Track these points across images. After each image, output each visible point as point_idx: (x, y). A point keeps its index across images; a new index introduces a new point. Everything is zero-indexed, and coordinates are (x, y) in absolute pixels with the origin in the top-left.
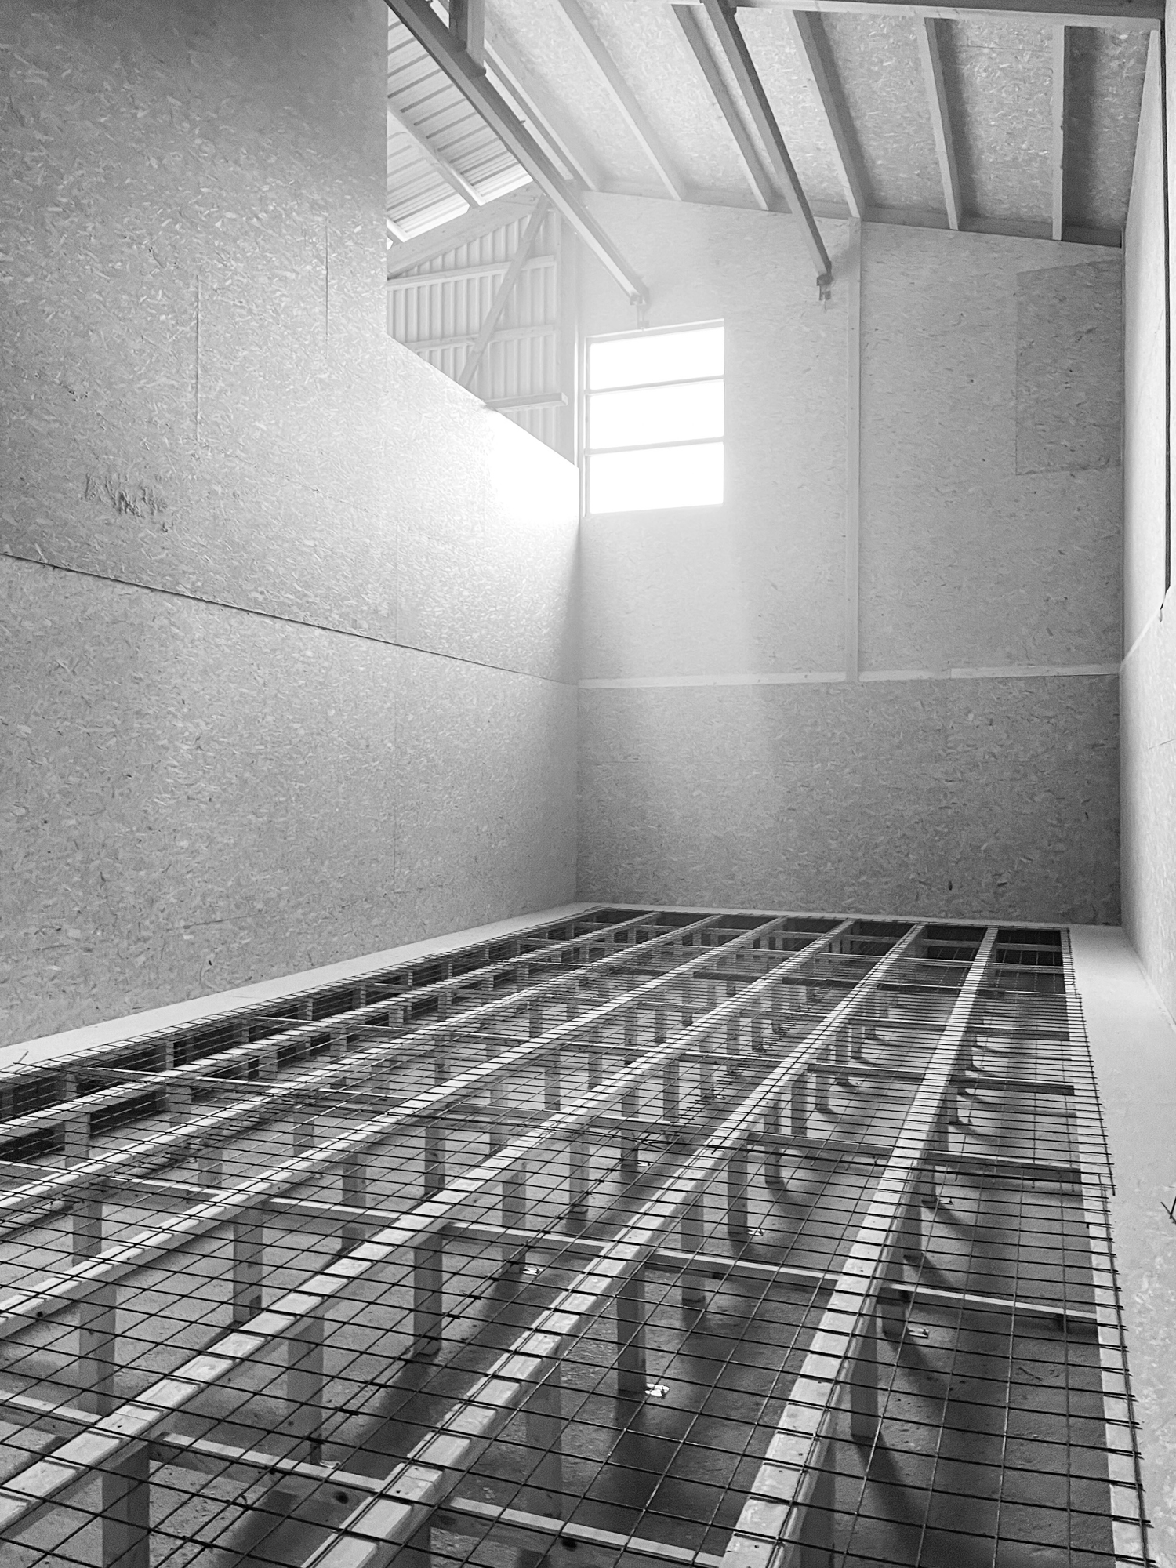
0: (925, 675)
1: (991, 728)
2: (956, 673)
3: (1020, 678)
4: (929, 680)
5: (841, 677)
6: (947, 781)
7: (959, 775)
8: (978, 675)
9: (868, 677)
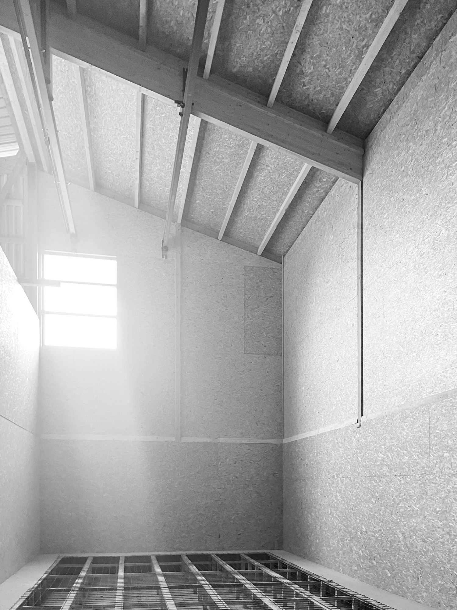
0: (209, 440)
1: (235, 465)
2: (221, 440)
3: (246, 444)
4: (210, 443)
5: (173, 439)
6: (218, 488)
7: (223, 486)
8: (230, 441)
9: (185, 439)
